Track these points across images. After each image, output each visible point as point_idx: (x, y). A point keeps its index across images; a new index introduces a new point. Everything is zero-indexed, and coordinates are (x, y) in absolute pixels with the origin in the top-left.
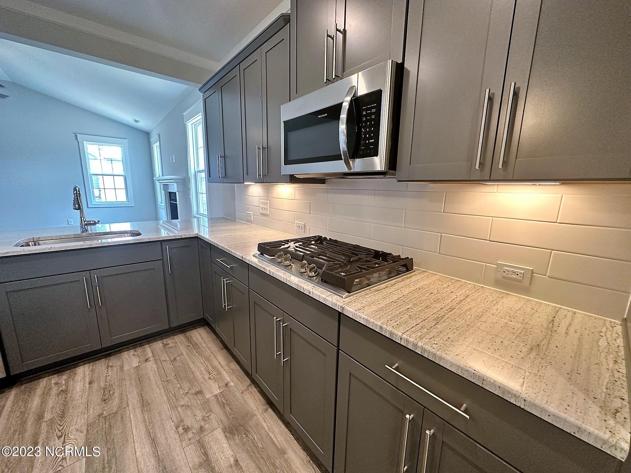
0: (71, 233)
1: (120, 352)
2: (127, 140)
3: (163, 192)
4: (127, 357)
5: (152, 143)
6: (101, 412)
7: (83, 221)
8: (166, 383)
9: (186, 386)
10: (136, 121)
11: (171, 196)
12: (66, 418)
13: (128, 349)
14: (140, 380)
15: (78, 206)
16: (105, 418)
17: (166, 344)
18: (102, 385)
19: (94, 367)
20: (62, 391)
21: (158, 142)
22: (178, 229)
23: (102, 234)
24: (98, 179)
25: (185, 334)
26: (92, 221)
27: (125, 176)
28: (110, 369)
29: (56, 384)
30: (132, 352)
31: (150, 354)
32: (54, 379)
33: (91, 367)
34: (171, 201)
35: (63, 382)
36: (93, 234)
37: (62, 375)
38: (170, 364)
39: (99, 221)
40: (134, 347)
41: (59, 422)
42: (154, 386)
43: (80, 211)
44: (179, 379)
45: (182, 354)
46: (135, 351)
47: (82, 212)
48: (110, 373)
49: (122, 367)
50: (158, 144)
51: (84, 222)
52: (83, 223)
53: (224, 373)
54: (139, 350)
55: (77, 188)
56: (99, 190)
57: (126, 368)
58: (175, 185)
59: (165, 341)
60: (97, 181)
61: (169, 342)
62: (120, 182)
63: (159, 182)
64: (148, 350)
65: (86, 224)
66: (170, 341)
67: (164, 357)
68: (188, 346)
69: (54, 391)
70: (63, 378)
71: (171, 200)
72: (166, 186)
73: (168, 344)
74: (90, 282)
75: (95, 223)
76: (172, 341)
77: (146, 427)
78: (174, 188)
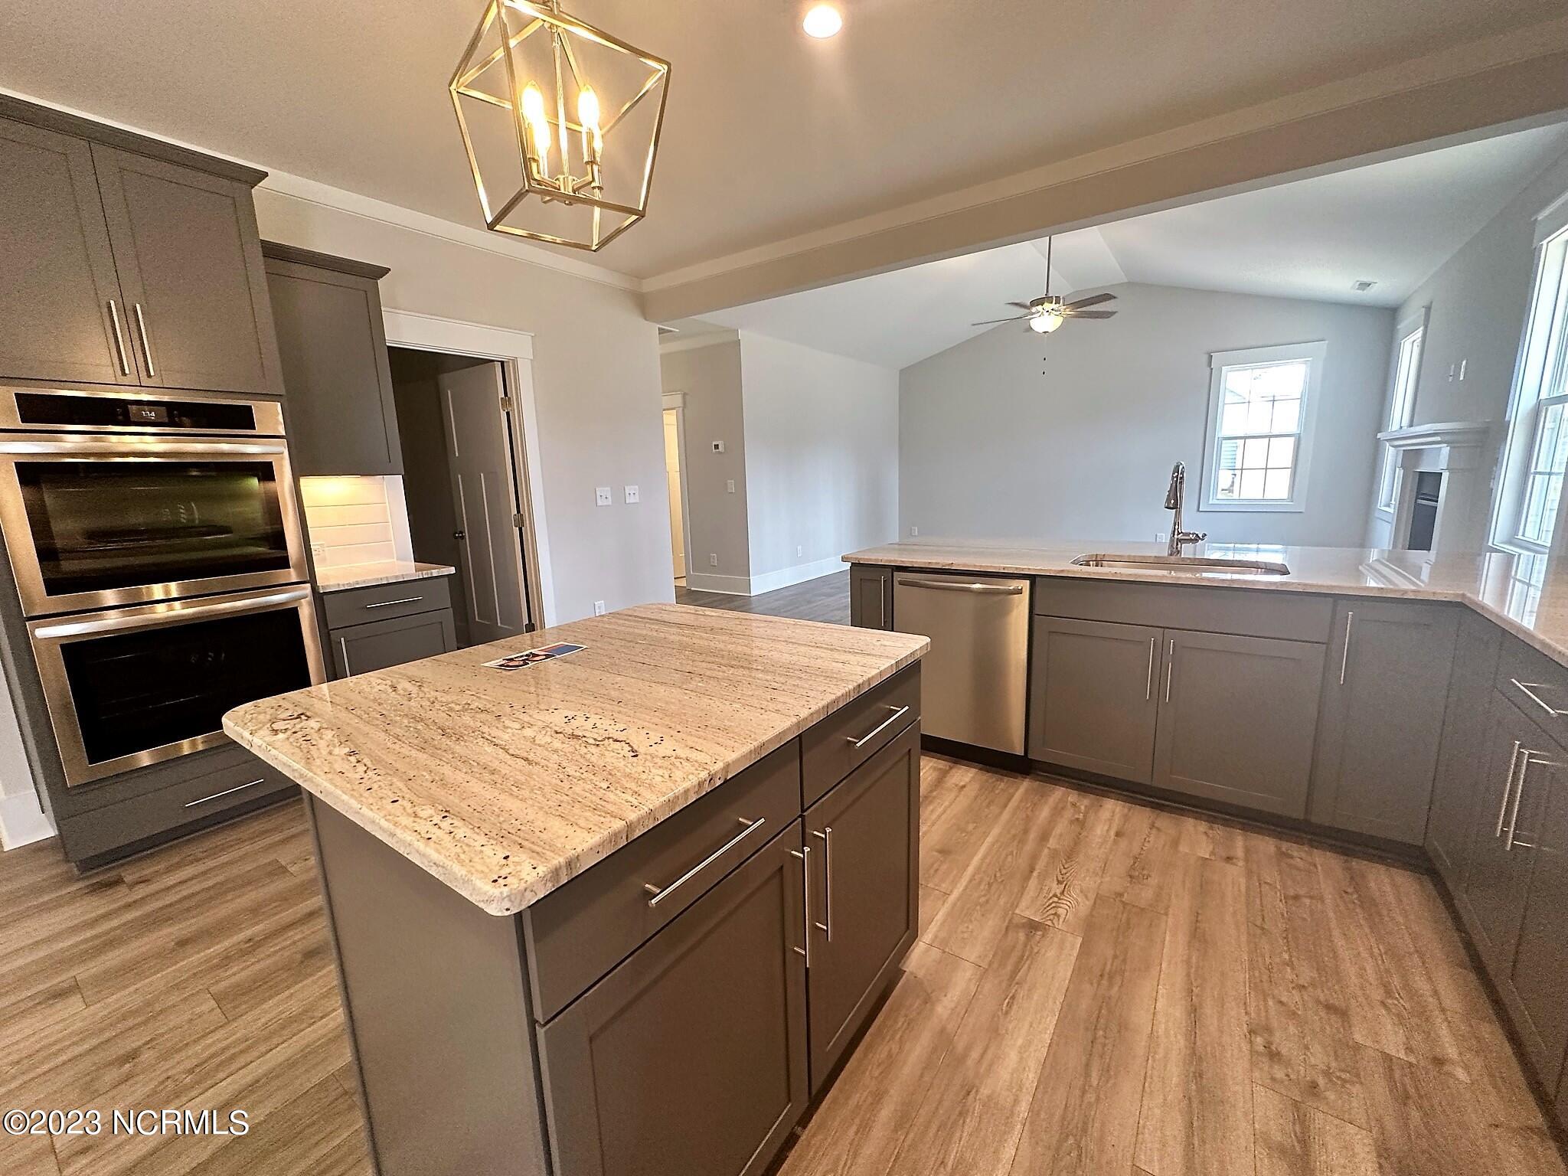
0: (1152, 553)
1: (1181, 812)
2: (1327, 342)
3: (1400, 472)
4: (1191, 829)
5: (1400, 334)
6: (1122, 890)
7: (1176, 533)
8: (1259, 931)
9: (1307, 974)
10: (1364, 285)
11: (1424, 486)
12: (1073, 862)
13: (1198, 817)
14: (1204, 890)
15: (1174, 502)
16: (1124, 904)
17: (1283, 853)
18: (1136, 850)
19: (1130, 814)
20: (1077, 819)
21: (1421, 328)
22: (1422, 582)
23: (1205, 563)
24: (1235, 449)
25: (1346, 861)
26: (1193, 534)
27: (1299, 437)
28: (1154, 831)
29: (1074, 805)
30: (1203, 826)
31: (1240, 852)
32: (1073, 796)
33: (1126, 810)
34: (1419, 501)
35: (1083, 807)
36: (1189, 561)
37: (1084, 797)
38: (1281, 901)
39: (1205, 535)
40: (1212, 821)
41: (1064, 861)
42: (1228, 918)
43: (1176, 511)
44: (1292, 944)
45: (1322, 899)
46: (1211, 828)
47: (1178, 515)
48: (1152, 839)
49: (1175, 843)
50: (1418, 334)
51: (1179, 534)
52: (1176, 536)
53: (1444, 1031)
54: (1219, 831)
55: (1181, 467)
56: (1232, 472)
57: (1183, 848)
58: (1445, 450)
59: (1285, 846)
60: (1234, 453)
61: (1295, 854)
62: (1283, 452)
63: (1393, 446)
64: (1240, 842)
65: (1179, 539)
66: (1298, 853)
67: (1271, 875)
68: (1346, 892)
69: (1069, 813)
70: (1085, 802)
71: (1419, 494)
72: (1411, 457)
73: (1292, 857)
74: (1160, 648)
75: (1197, 539)
76: (1303, 855)
77: (1188, 975)
78: (1439, 460)
